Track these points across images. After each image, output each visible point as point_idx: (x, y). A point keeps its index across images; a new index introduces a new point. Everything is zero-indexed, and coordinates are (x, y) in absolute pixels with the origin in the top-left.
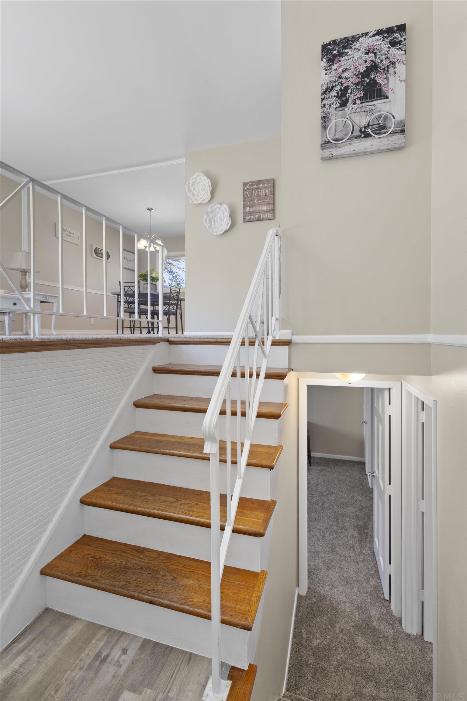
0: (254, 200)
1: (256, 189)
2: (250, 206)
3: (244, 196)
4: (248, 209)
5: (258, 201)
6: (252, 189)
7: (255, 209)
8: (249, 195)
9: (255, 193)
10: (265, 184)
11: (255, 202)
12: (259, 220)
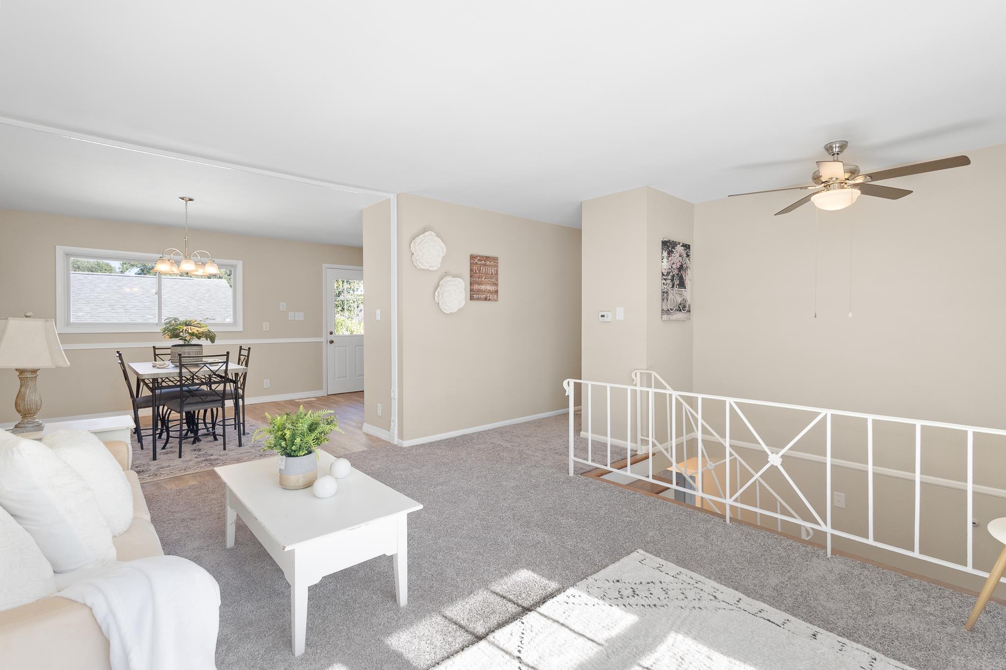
0: (482, 278)
1: (484, 265)
2: (479, 284)
3: (471, 270)
4: (476, 287)
5: (485, 279)
6: (480, 265)
7: (483, 287)
8: (477, 271)
9: (483, 269)
10: (492, 262)
11: (483, 279)
12: (486, 299)
